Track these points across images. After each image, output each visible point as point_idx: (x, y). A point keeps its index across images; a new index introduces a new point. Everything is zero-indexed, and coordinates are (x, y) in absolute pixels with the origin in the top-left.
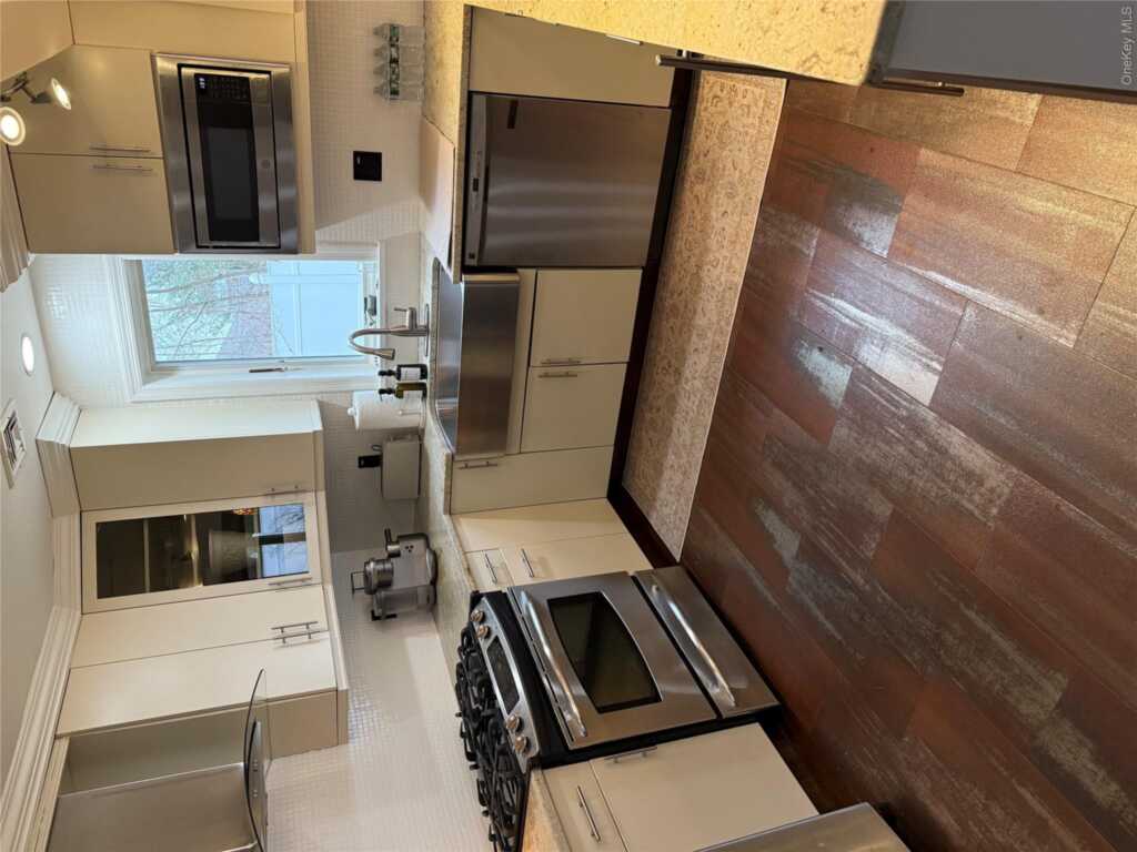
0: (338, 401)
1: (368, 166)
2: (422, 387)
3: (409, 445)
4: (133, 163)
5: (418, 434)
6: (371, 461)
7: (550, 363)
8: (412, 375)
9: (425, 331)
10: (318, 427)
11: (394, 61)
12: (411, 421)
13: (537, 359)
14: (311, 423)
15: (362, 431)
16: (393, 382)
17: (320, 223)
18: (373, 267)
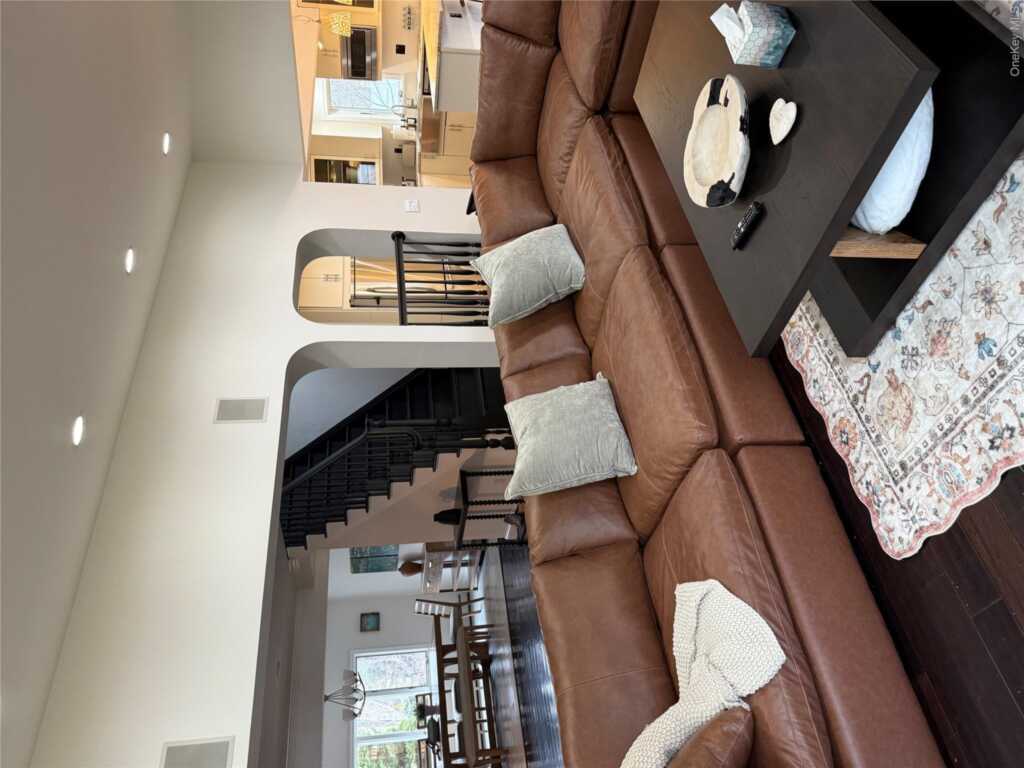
0: (388, 127)
1: (401, 49)
2: (415, 126)
3: (411, 146)
4: (332, 53)
5: (414, 143)
6: (399, 151)
7: (452, 126)
8: (412, 122)
9: (415, 108)
10: (381, 137)
11: (409, 18)
12: (412, 138)
13: (448, 123)
14: (379, 135)
15: (396, 140)
16: (406, 124)
17: (384, 67)
18: (402, 81)
